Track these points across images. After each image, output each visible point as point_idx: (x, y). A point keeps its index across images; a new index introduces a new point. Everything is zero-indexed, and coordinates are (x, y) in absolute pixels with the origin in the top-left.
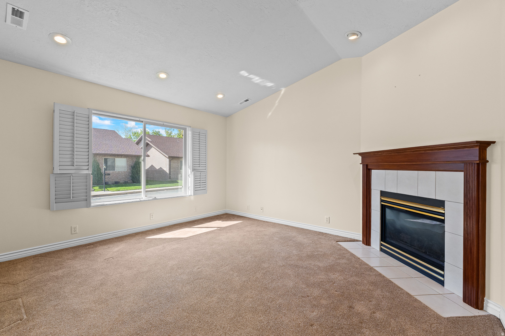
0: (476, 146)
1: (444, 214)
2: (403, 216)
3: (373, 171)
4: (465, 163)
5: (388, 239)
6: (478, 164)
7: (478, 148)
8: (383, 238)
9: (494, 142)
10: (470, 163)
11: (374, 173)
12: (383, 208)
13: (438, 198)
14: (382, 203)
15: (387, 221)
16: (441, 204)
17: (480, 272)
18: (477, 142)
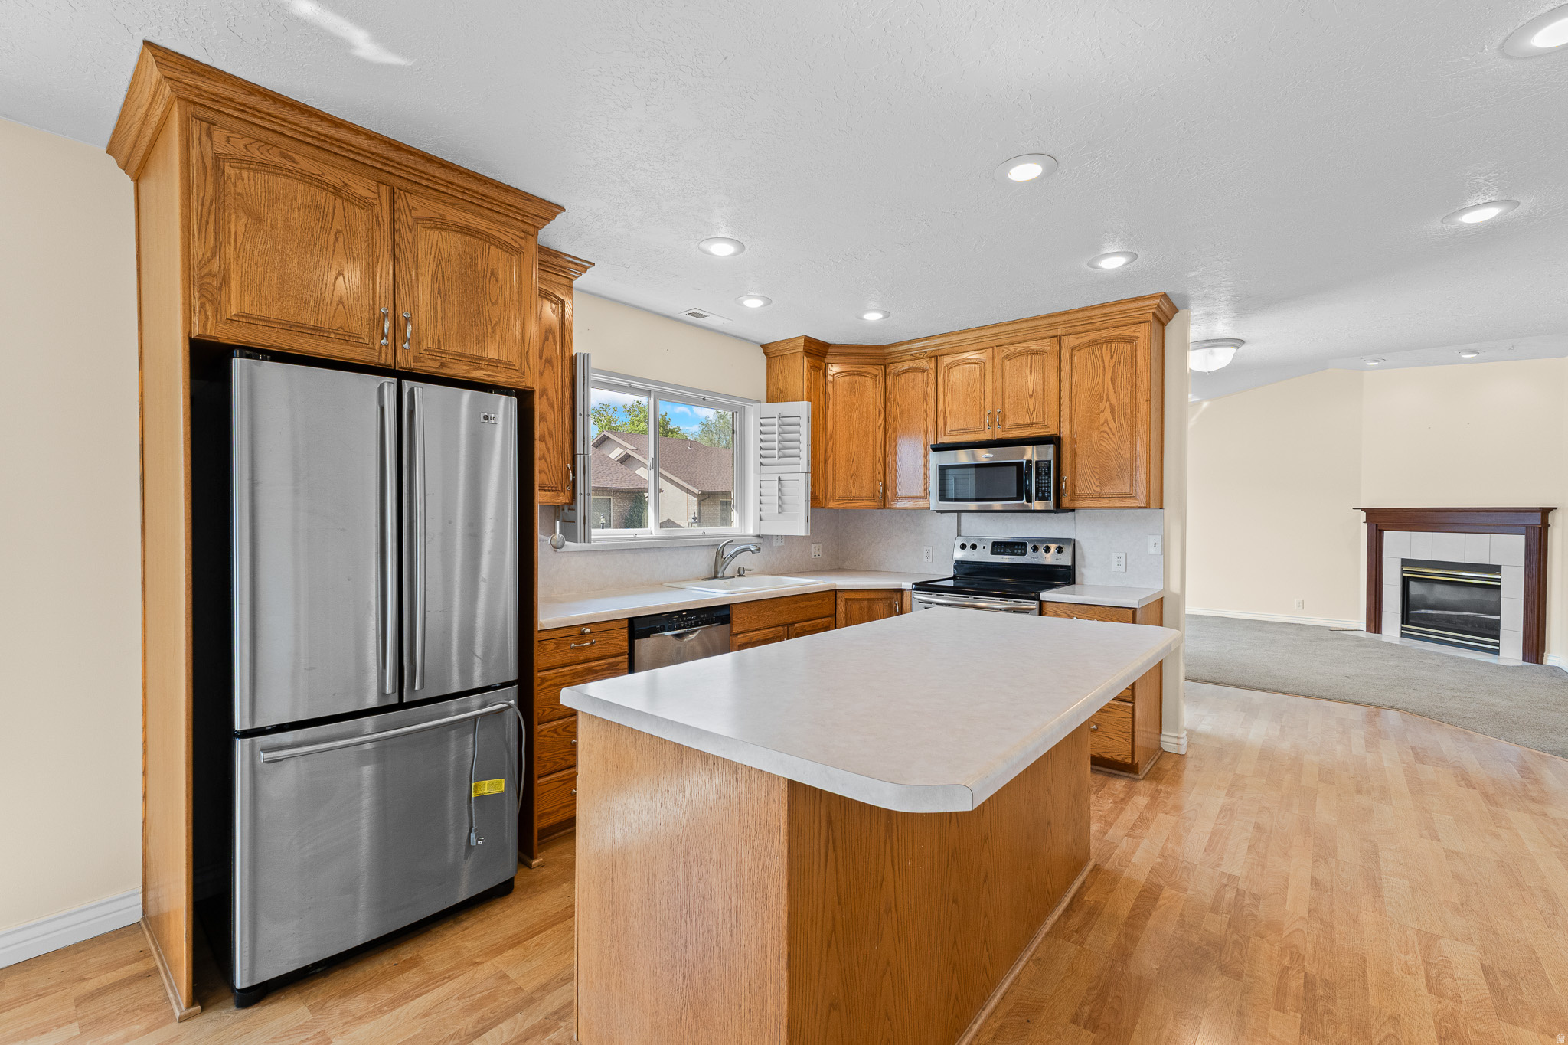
0: (1539, 511)
1: (1500, 579)
2: (1438, 588)
3: (1386, 534)
4: (1527, 527)
5: (1411, 621)
6: (1540, 528)
7: (1540, 513)
8: (1405, 618)
9: (1556, 508)
10: (1533, 527)
11: (1388, 535)
12: (1405, 582)
13: (1493, 562)
14: (1404, 575)
15: (1410, 598)
16: (1496, 569)
17: (1540, 629)
18: (1540, 508)
